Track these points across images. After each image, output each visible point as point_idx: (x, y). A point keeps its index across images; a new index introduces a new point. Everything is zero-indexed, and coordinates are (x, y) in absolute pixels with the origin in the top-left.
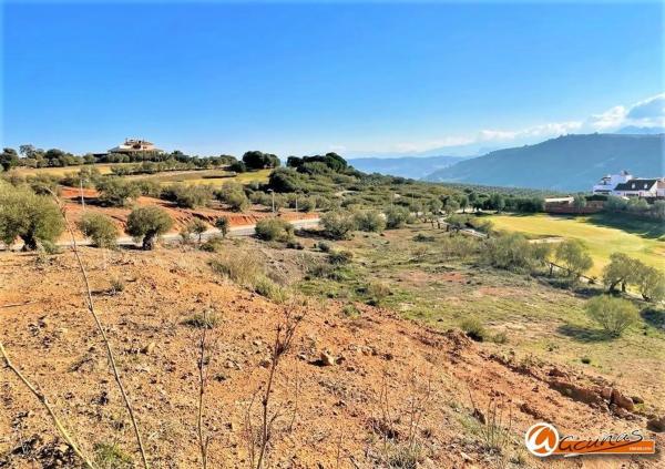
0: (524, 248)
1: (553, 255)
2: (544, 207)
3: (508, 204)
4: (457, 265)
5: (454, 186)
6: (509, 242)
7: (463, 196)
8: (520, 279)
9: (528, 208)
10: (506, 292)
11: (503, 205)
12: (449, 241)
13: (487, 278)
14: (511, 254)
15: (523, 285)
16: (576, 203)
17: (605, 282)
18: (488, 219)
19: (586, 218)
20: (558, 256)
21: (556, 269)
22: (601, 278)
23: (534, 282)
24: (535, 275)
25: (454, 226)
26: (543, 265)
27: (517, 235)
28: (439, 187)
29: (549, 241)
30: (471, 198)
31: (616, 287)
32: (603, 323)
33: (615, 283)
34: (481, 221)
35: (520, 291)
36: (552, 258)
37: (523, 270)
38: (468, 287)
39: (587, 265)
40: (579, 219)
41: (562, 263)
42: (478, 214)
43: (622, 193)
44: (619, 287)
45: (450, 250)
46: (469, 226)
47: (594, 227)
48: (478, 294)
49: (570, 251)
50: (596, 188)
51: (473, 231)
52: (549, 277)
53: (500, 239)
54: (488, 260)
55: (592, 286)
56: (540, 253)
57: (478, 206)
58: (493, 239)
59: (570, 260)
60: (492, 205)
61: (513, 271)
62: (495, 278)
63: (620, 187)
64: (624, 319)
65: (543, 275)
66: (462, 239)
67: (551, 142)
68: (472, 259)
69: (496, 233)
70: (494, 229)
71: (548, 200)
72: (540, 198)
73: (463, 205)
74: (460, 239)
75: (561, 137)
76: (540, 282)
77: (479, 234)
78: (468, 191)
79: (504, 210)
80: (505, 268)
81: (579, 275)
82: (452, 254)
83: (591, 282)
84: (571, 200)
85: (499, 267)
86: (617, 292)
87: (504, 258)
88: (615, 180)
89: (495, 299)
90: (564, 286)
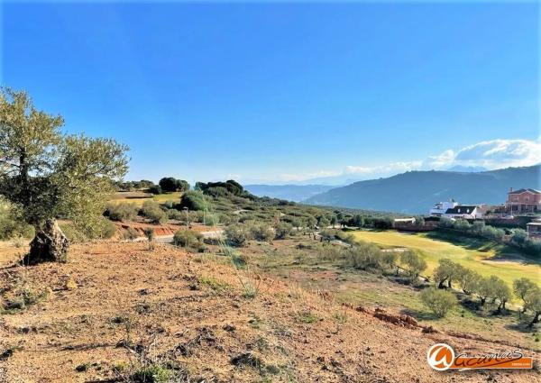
0: (377, 255)
1: (399, 260)
2: (394, 226)
3: (366, 221)
4: (328, 267)
5: (326, 208)
6: (367, 250)
7: (333, 215)
8: (374, 277)
9: (382, 226)
10: (363, 286)
11: (363, 223)
12: (322, 249)
13: (350, 276)
14: (368, 259)
15: (376, 281)
16: (417, 222)
17: (436, 280)
18: (351, 233)
19: (426, 234)
20: (402, 260)
21: (401, 271)
22: (432, 277)
23: (385, 279)
24: (385, 275)
25: (326, 238)
26: (392, 268)
27: (372, 245)
28: (314, 209)
29: (396, 250)
30: (338, 217)
31: (444, 284)
32: (432, 308)
33: (443, 281)
34: (346, 234)
35: (373, 285)
36: (398, 262)
37: (377, 271)
38: (336, 282)
39: (423, 267)
40: (420, 234)
41: (406, 266)
42: (345, 230)
43: (451, 215)
44: (446, 283)
45: (323, 256)
46: (337, 238)
47: (430, 241)
48: (343, 287)
49: (410, 257)
50: (432, 212)
51: (340, 242)
52: (396, 276)
53: (360, 248)
54: (351, 263)
55: (427, 283)
56: (389, 259)
57: (343, 223)
58: (355, 248)
59: (411, 264)
60: (354, 223)
61: (370, 271)
62: (357, 276)
63: (450, 211)
64: (447, 305)
65: (392, 275)
66: (332, 247)
67: (400, 176)
68: (340, 262)
69: (357, 244)
70: (356, 240)
71: (396, 220)
72: (391, 218)
73: (333, 222)
74: (330, 247)
75: (407, 173)
76: (389, 280)
77: (345, 245)
78: (337, 212)
79: (364, 227)
80: (364, 269)
81: (417, 275)
82: (325, 259)
83: (427, 280)
84: (413, 220)
85: (359, 269)
86: (445, 287)
87: (363, 262)
88: (446, 206)
89: (356, 291)
90: (407, 283)
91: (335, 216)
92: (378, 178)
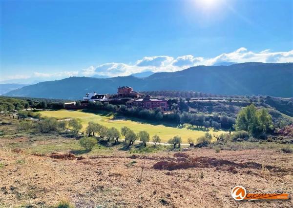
0: (55, 123)
1: (68, 125)
2: (64, 106)
3: (48, 105)
4: (24, 134)
5: (22, 98)
6: (49, 121)
8: (54, 136)
9: (58, 107)
10: (47, 142)
11: (46, 106)
12: (19, 123)
13: (39, 138)
14: (50, 127)
15: (55, 138)
16: (77, 104)
17: (87, 133)
18: (38, 113)
19: (81, 110)
20: (69, 125)
21: (69, 131)
22: (85, 132)
23: (60, 137)
24: (60, 134)
25: (22, 117)
26: (64, 129)
27: (52, 118)
28: (12, 99)
29: (66, 120)
30: (30, 103)
31: (91, 134)
32: (85, 147)
33: (90, 133)
34: (35, 114)
35: (54, 141)
36: (67, 126)
37: (55, 132)
38: (30, 142)
39: (80, 127)
40: (79, 110)
41: (71, 128)
42: (35, 111)
43: (94, 100)
44: (92, 134)
45: (20, 128)
46: (29, 116)
47: (84, 113)
48: (35, 145)
49: (73, 123)
50: (84, 98)
51: (32, 118)
52: (66, 134)
53: (44, 121)
54: (39, 130)
55: (83, 135)
56: (62, 125)
57: (32, 107)
58: (41, 121)
59: (74, 126)
60: (42, 106)
61: (51, 133)
62: (43, 137)
63: (93, 98)
64: (93, 144)
65: (64, 133)
66: (26, 122)
67: (66, 79)
68: (32, 131)
69: (43, 119)
70: (42, 117)
71: (66, 104)
72: (62, 102)
73: (26, 107)
74: (25, 122)
75: (71, 77)
76: (62, 136)
77: (35, 120)
78: (28, 100)
79: (47, 108)
80: (47, 133)
81: (78, 132)
82: (21, 130)
83: (83, 134)
84: (75, 103)
85: (44, 133)
86: (91, 136)
87: (47, 129)
88: (91, 95)
89: (42, 146)
90: (72, 137)
91: (27, 103)
92: (54, 80)
